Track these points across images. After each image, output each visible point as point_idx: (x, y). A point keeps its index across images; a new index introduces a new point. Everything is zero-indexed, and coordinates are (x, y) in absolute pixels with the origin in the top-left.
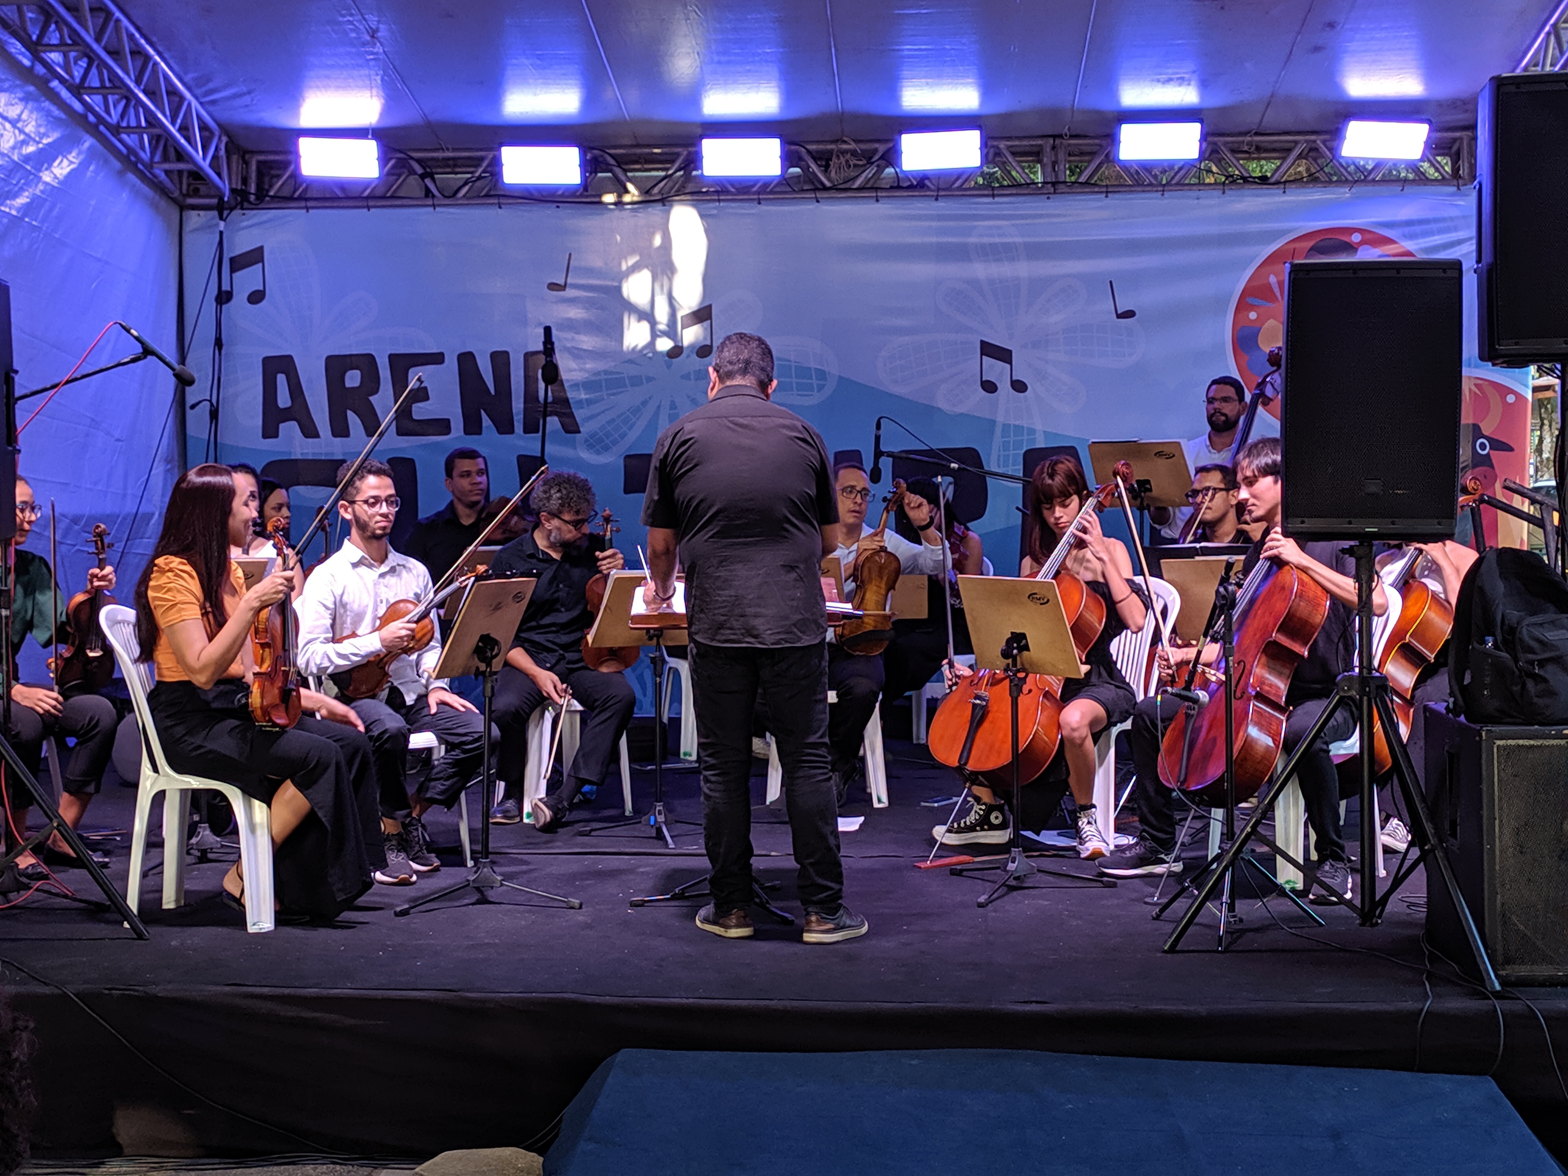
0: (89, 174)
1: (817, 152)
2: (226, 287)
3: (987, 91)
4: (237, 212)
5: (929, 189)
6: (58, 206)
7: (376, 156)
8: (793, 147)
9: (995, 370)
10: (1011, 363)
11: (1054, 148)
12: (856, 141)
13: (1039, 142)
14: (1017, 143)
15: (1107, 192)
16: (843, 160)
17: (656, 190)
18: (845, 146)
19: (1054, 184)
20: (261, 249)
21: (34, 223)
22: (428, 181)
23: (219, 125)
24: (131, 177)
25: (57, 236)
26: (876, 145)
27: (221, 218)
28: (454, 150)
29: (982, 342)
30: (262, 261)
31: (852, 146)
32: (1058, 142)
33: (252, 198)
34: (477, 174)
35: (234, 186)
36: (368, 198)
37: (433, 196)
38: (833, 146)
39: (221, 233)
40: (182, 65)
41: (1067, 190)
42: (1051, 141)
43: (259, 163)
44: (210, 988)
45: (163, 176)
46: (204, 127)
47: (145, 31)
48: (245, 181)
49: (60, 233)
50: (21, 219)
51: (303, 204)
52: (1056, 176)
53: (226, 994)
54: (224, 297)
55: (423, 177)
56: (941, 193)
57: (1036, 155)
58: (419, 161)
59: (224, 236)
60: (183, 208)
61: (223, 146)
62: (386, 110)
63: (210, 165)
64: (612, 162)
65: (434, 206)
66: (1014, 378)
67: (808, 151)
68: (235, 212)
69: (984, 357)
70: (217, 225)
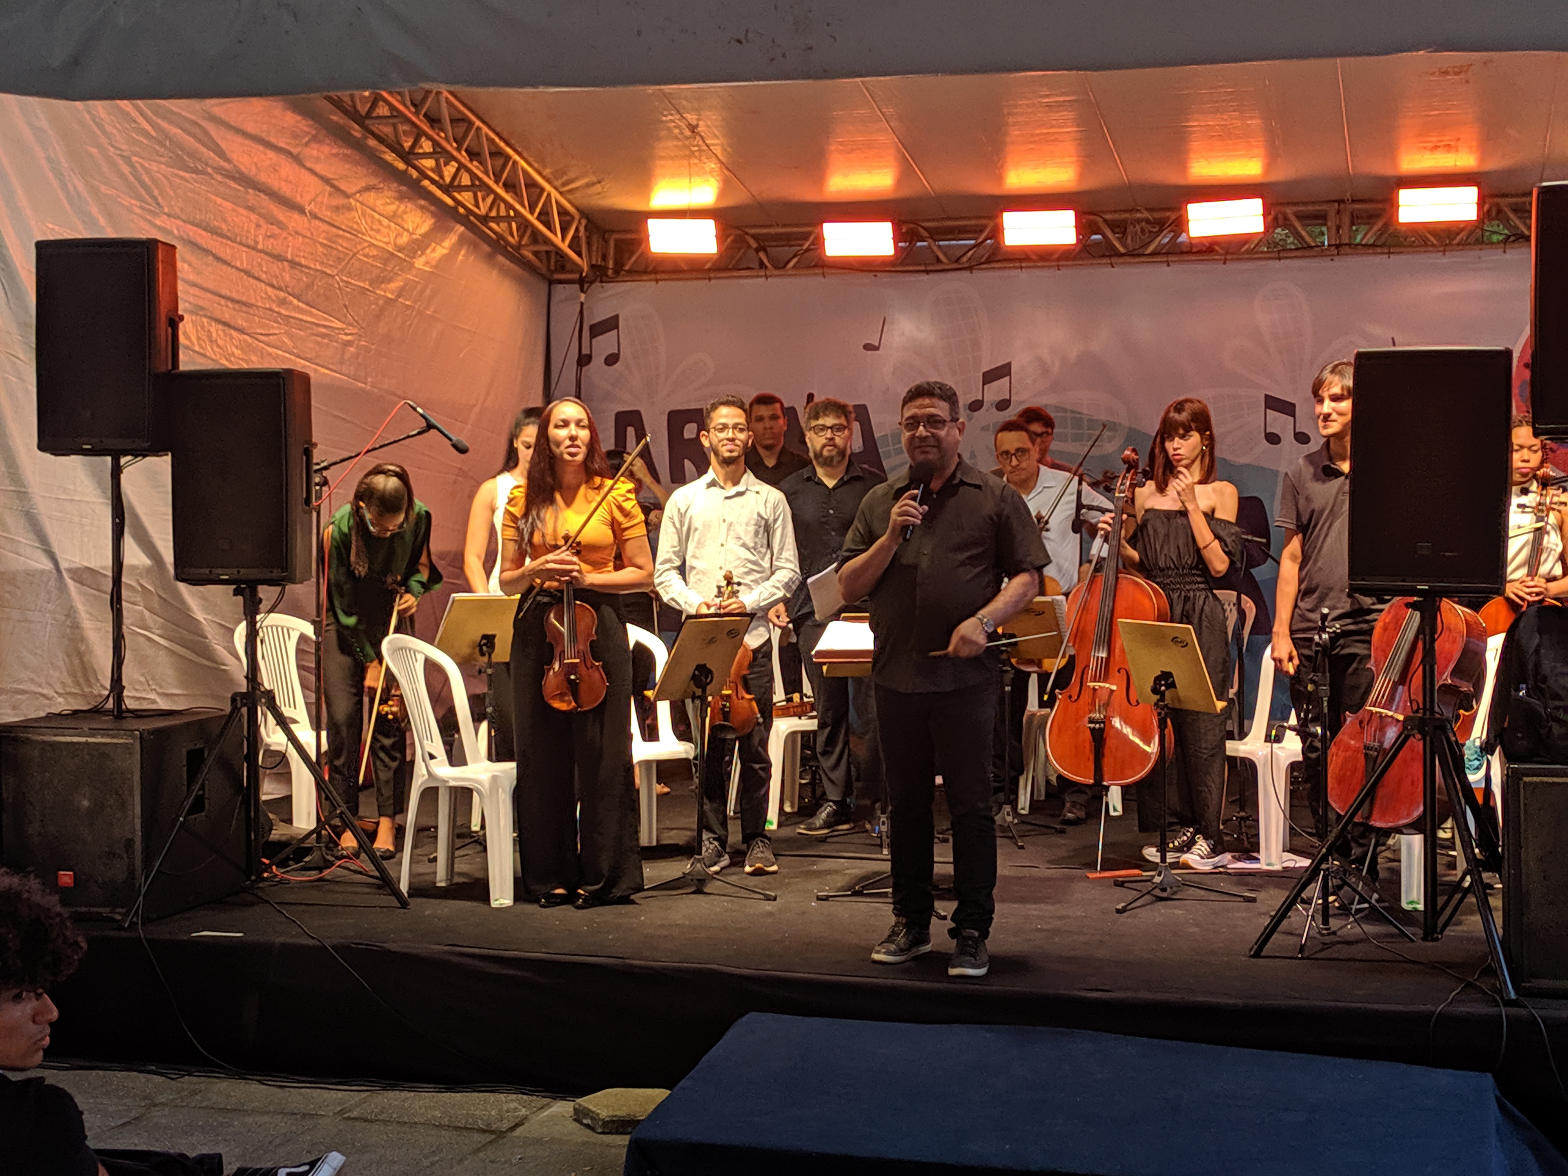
0: (460, 257)
1: (1114, 221)
2: (585, 351)
3: (1271, 160)
4: (597, 284)
5: (1218, 253)
6: (430, 286)
7: (714, 233)
8: (1092, 217)
9: (1279, 423)
10: (1294, 416)
11: (1338, 212)
12: (1147, 209)
13: (1324, 207)
14: (1302, 208)
15: (1389, 253)
16: (1138, 228)
17: (965, 259)
18: (1139, 215)
19: (1338, 246)
20: (617, 317)
21: (407, 303)
22: (762, 255)
23: (578, 209)
24: (501, 258)
25: (428, 312)
26: (1168, 214)
27: (582, 291)
28: (784, 226)
29: (1266, 396)
30: (617, 327)
31: (1146, 215)
32: (1342, 206)
33: (610, 272)
34: (805, 247)
35: (594, 262)
36: (710, 270)
37: (766, 267)
38: (1127, 215)
39: (582, 304)
40: (541, 161)
41: (1351, 251)
42: (1336, 205)
43: (617, 241)
44: (433, 947)
45: (530, 256)
46: (562, 212)
47: (505, 135)
48: (604, 258)
49: (432, 309)
50: (395, 300)
51: (653, 276)
52: (1340, 238)
53: (445, 952)
54: (584, 360)
55: (757, 250)
56: (1229, 257)
57: (1321, 218)
58: (754, 237)
59: (585, 307)
60: (551, 283)
61: (582, 229)
62: (722, 194)
63: (570, 246)
64: (925, 234)
65: (766, 277)
66: (1297, 430)
67: (1105, 220)
68: (594, 286)
69: (1268, 411)
70: (579, 297)
